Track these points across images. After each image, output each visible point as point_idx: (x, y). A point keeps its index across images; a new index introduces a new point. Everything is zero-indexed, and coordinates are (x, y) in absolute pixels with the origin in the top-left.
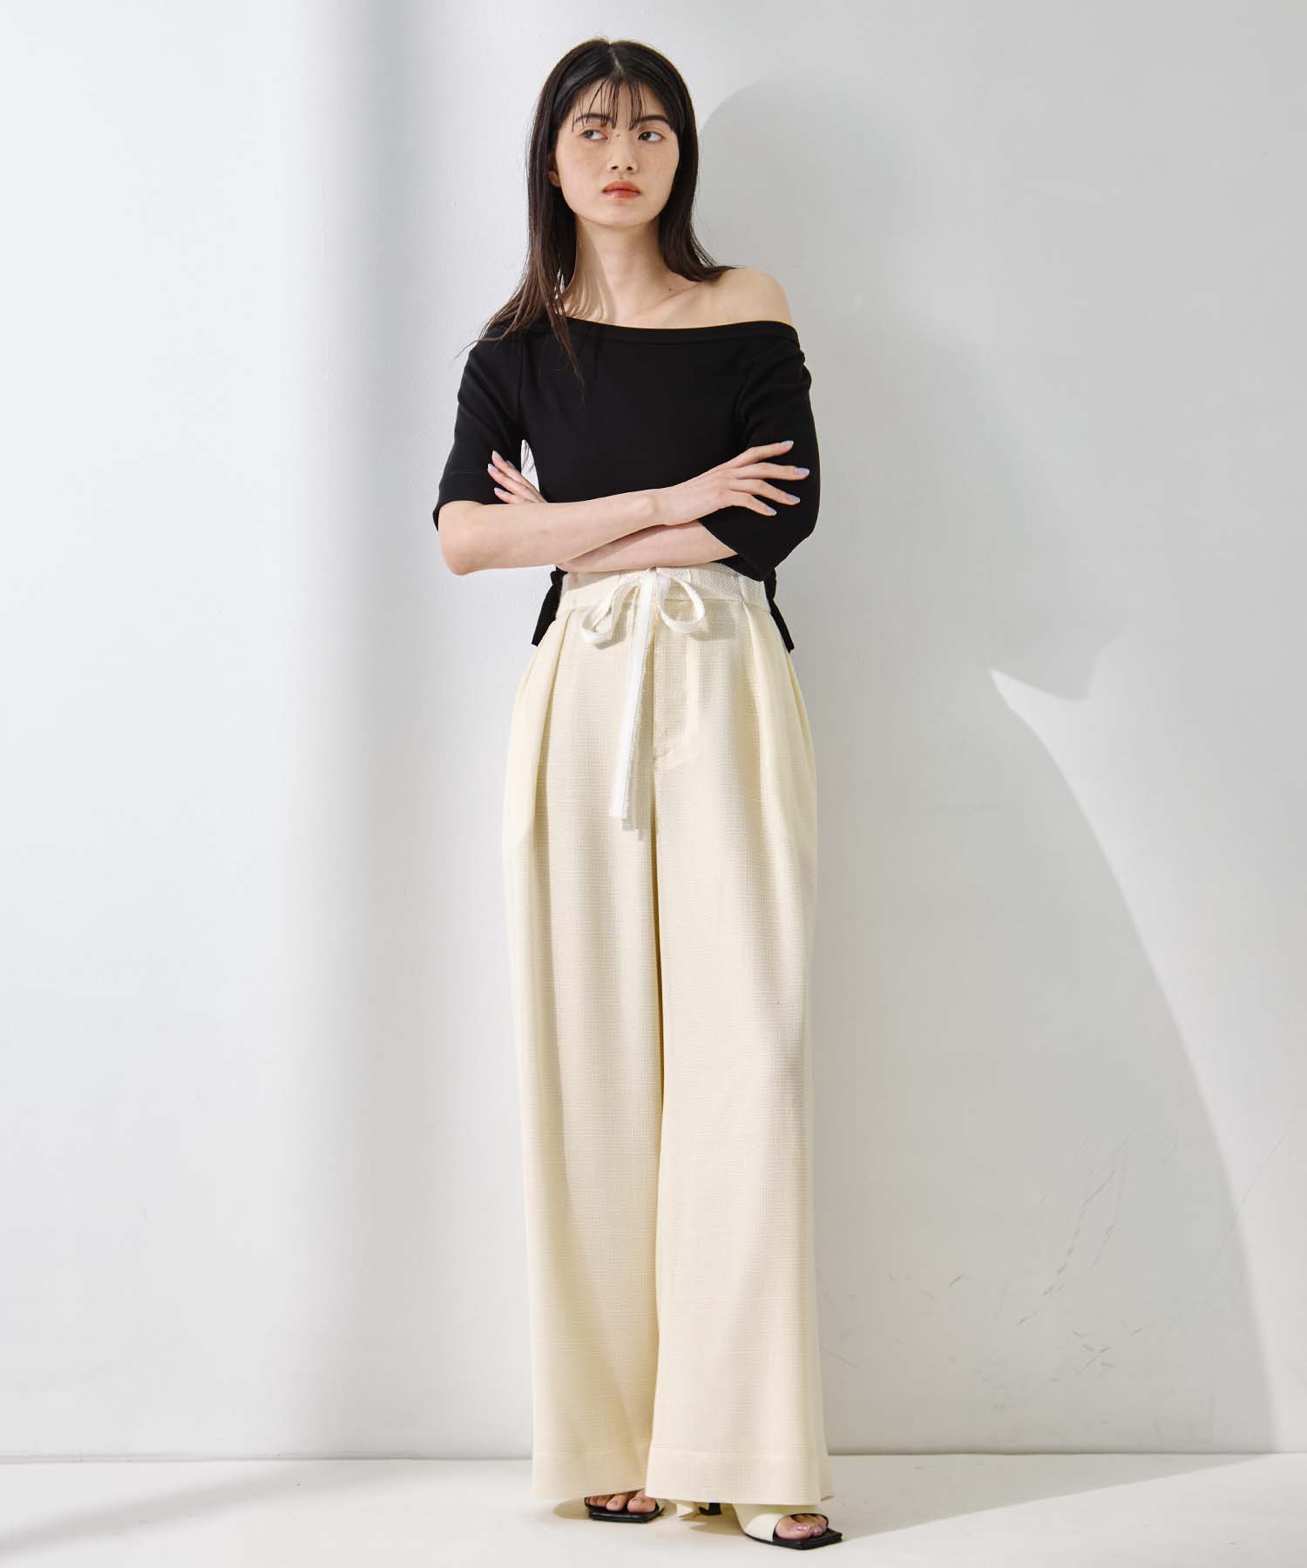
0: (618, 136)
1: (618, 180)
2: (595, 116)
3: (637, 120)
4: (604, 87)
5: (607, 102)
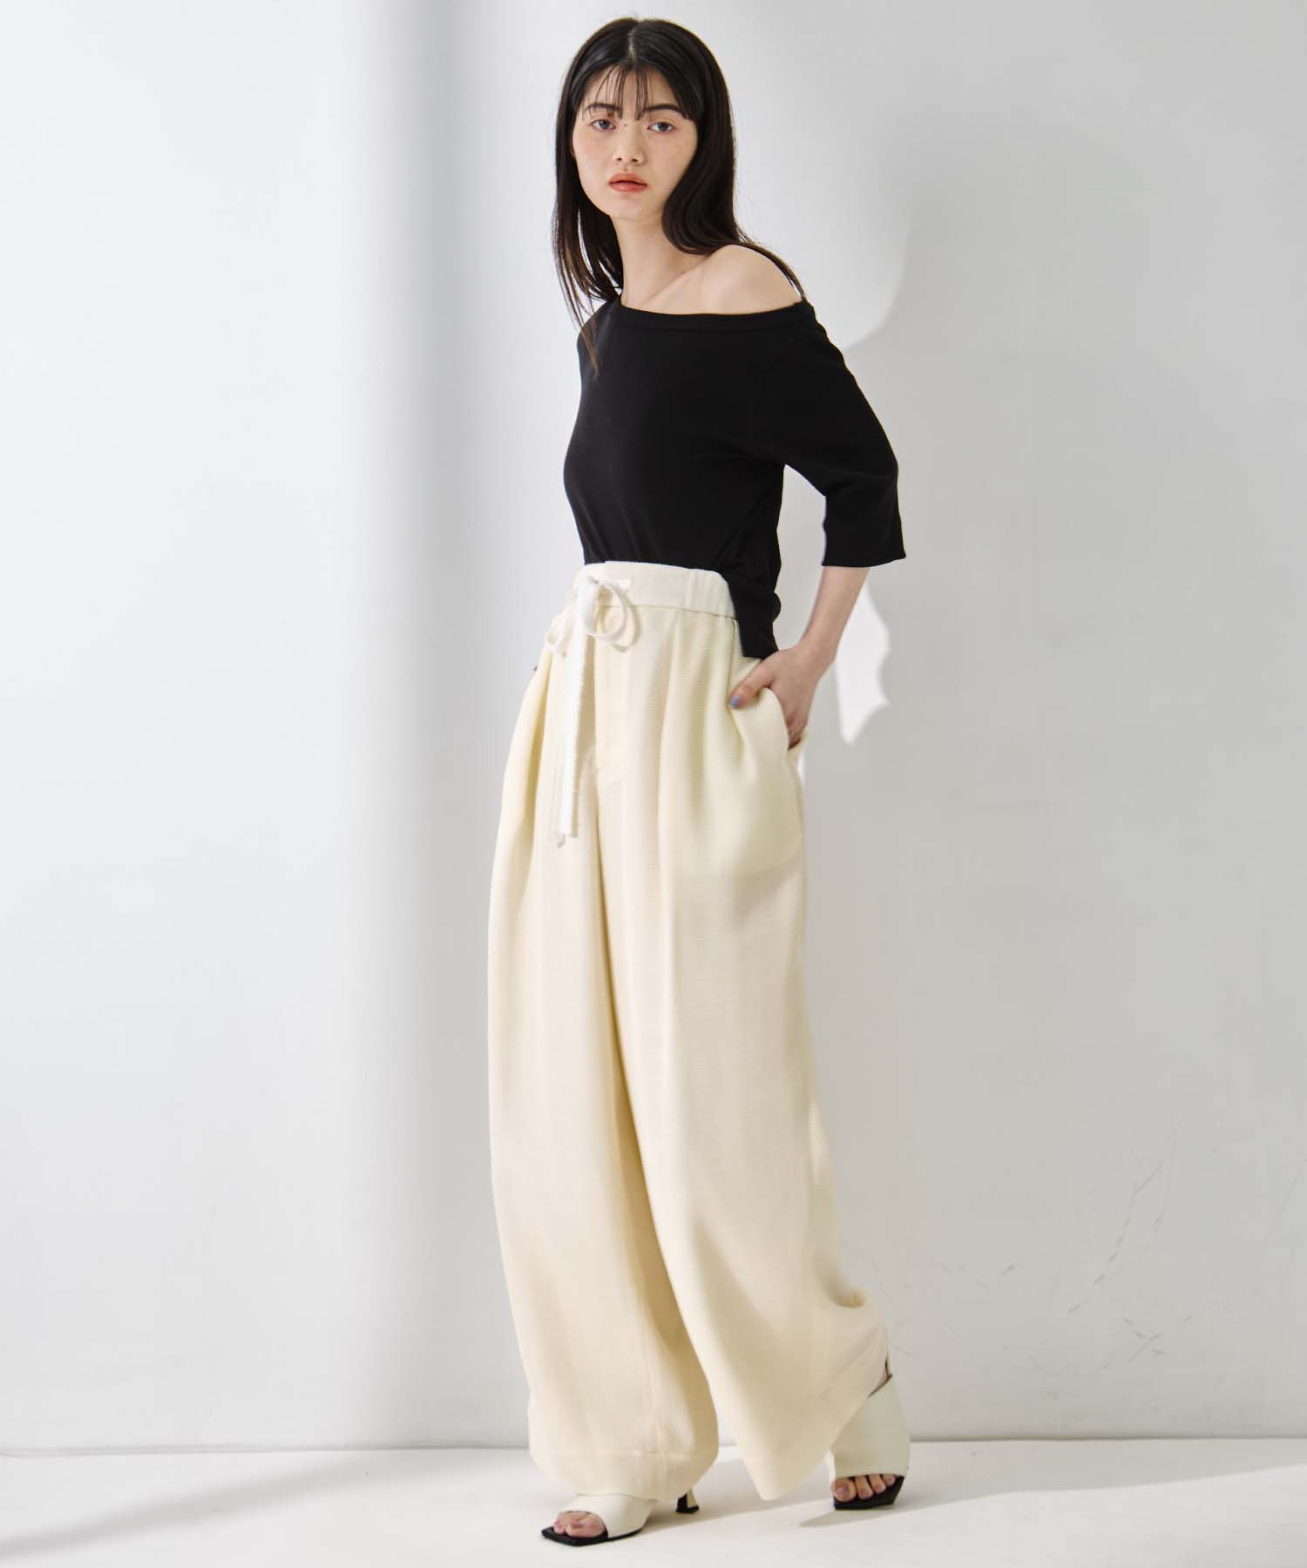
0: (626, 125)
1: (622, 172)
2: (602, 105)
3: (644, 110)
4: (611, 76)
5: (612, 91)
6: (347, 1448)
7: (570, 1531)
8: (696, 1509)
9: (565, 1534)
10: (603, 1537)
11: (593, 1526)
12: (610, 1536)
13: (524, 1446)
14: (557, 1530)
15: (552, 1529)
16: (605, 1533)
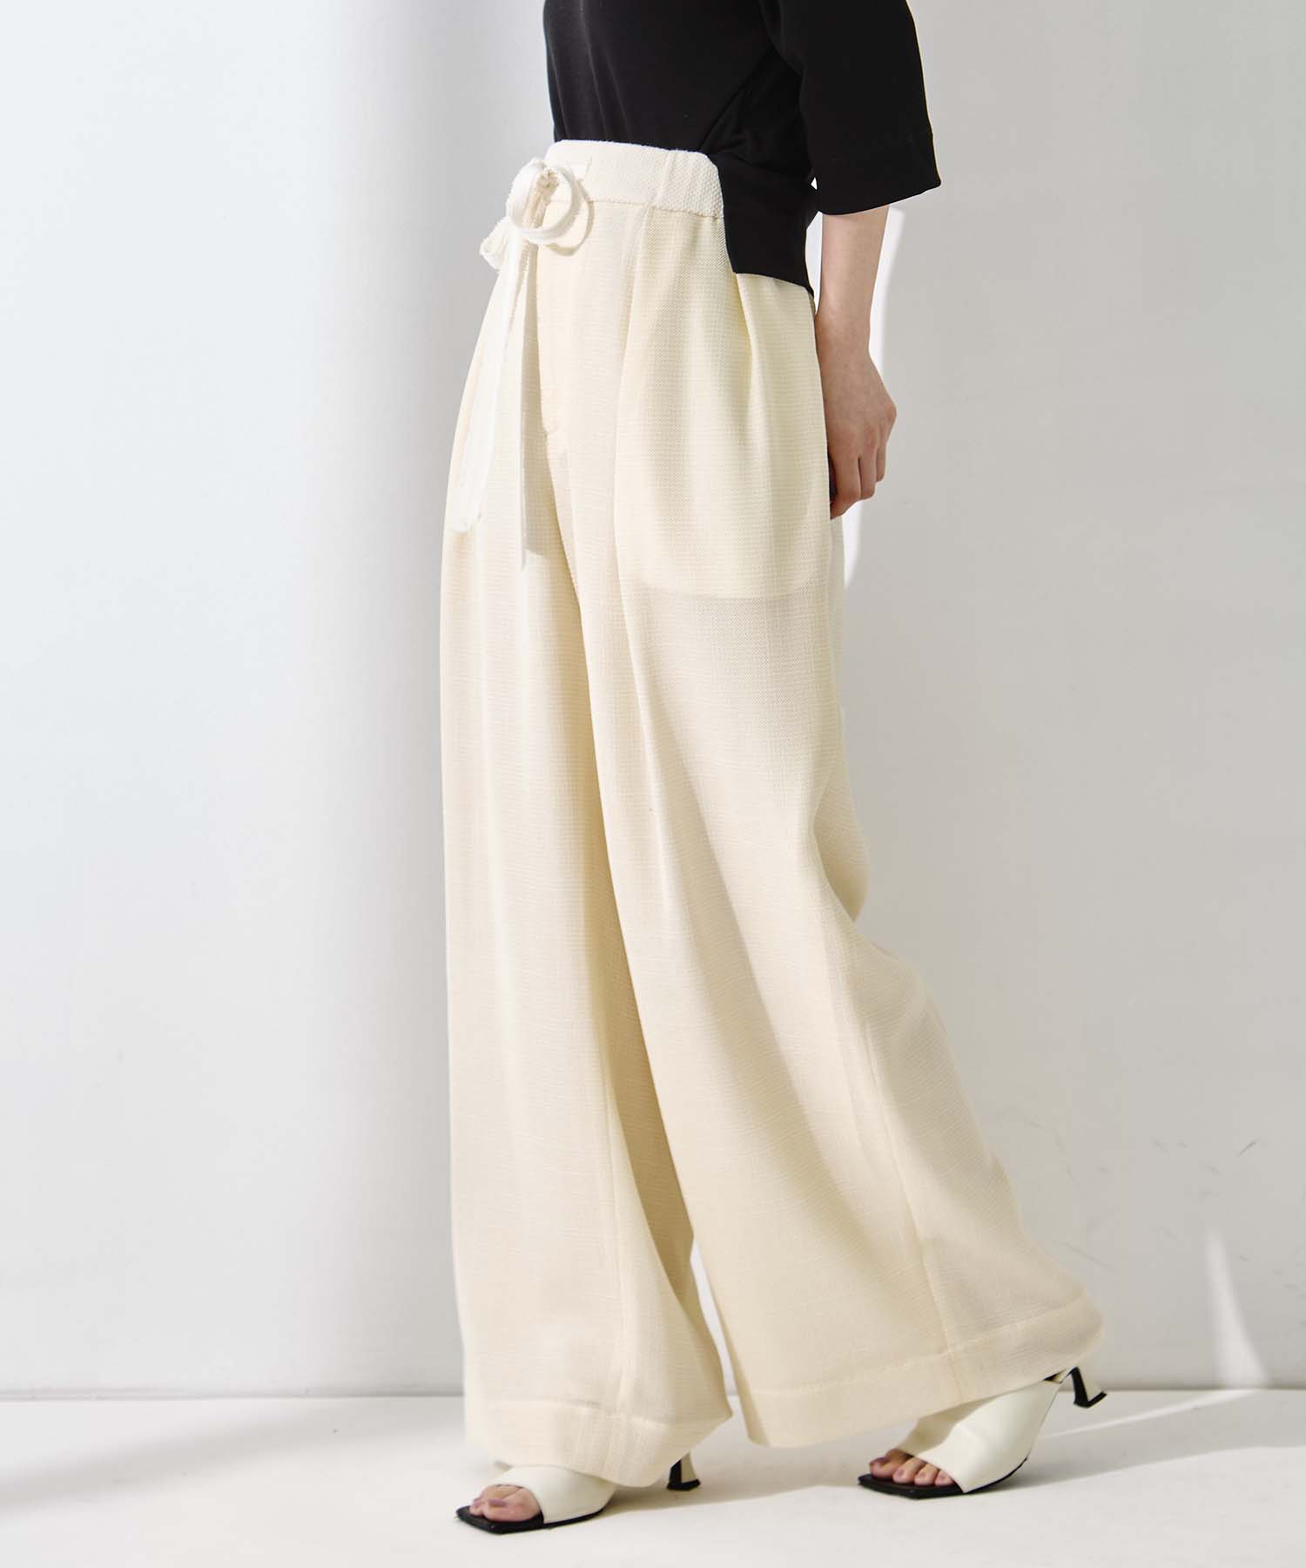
6: (307, 1394)
7: (490, 1513)
8: (695, 1484)
9: (483, 1517)
10: (536, 1522)
11: (522, 1505)
12: (547, 1520)
13: (458, 1393)
14: (474, 1511)
15: (468, 1508)
16: (540, 1516)
